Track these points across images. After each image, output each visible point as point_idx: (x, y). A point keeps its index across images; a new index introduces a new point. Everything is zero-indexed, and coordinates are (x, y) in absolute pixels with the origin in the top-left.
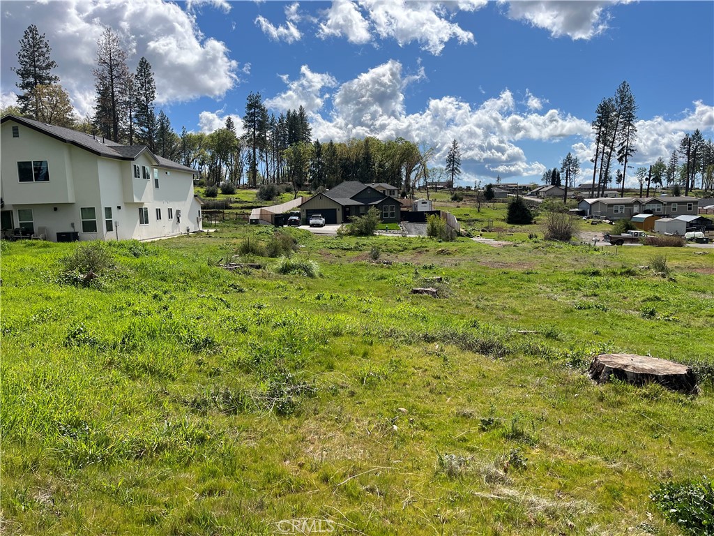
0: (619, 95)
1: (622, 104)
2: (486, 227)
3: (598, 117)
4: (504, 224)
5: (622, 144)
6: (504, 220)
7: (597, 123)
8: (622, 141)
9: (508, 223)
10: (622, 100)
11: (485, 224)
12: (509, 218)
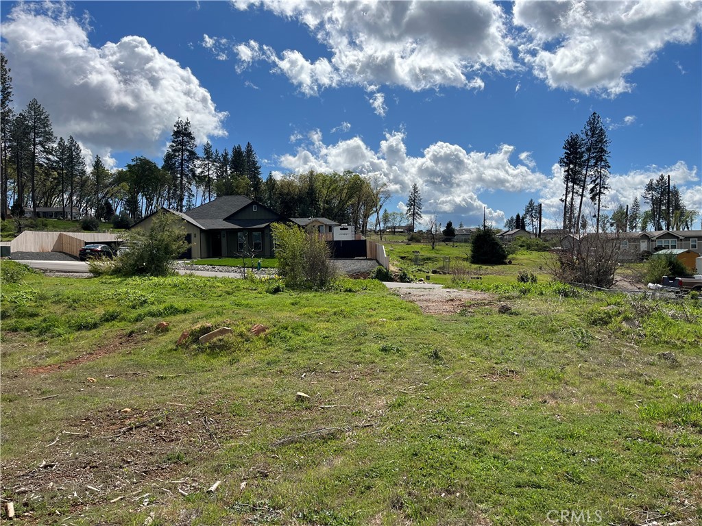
0: (589, 128)
1: (592, 137)
2: (440, 268)
3: (566, 153)
4: (466, 264)
5: (594, 181)
6: (467, 259)
7: (565, 160)
8: (594, 179)
9: (473, 262)
10: (593, 134)
11: (440, 264)
12: (473, 257)
